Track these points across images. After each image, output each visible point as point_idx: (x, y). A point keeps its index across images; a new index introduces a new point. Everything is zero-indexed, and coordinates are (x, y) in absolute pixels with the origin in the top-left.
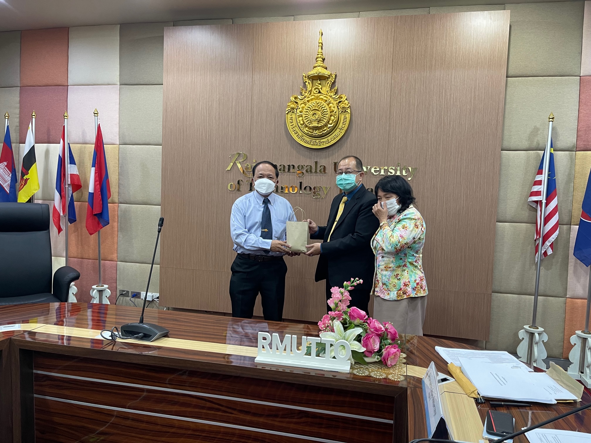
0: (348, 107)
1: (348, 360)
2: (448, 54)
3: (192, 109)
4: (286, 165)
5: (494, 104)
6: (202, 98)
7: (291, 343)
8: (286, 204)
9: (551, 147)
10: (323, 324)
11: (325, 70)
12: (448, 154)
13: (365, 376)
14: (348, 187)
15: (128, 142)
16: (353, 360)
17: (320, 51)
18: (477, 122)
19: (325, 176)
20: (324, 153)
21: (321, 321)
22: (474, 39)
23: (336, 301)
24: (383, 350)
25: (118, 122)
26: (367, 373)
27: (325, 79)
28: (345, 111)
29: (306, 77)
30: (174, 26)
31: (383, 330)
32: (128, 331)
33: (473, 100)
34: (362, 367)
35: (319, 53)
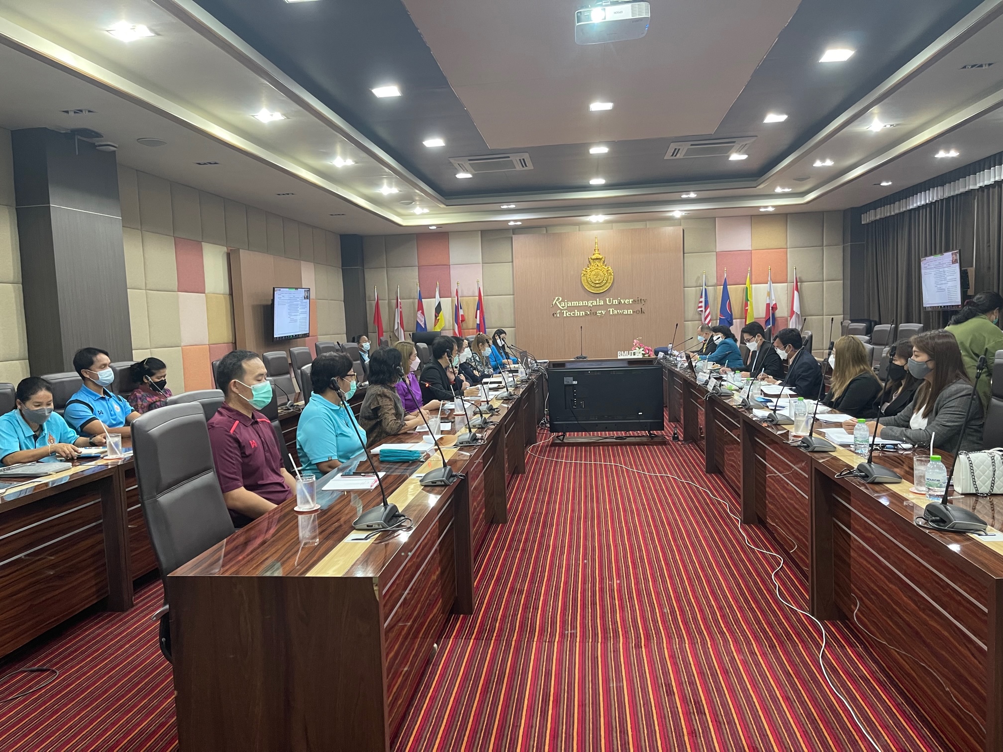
3: (530, 277)
9: (706, 285)
11: (599, 255)
15: (489, 294)
17: (595, 245)
20: (601, 295)
27: (600, 260)
28: (611, 274)
29: (590, 259)
33: (669, 266)
35: (596, 248)
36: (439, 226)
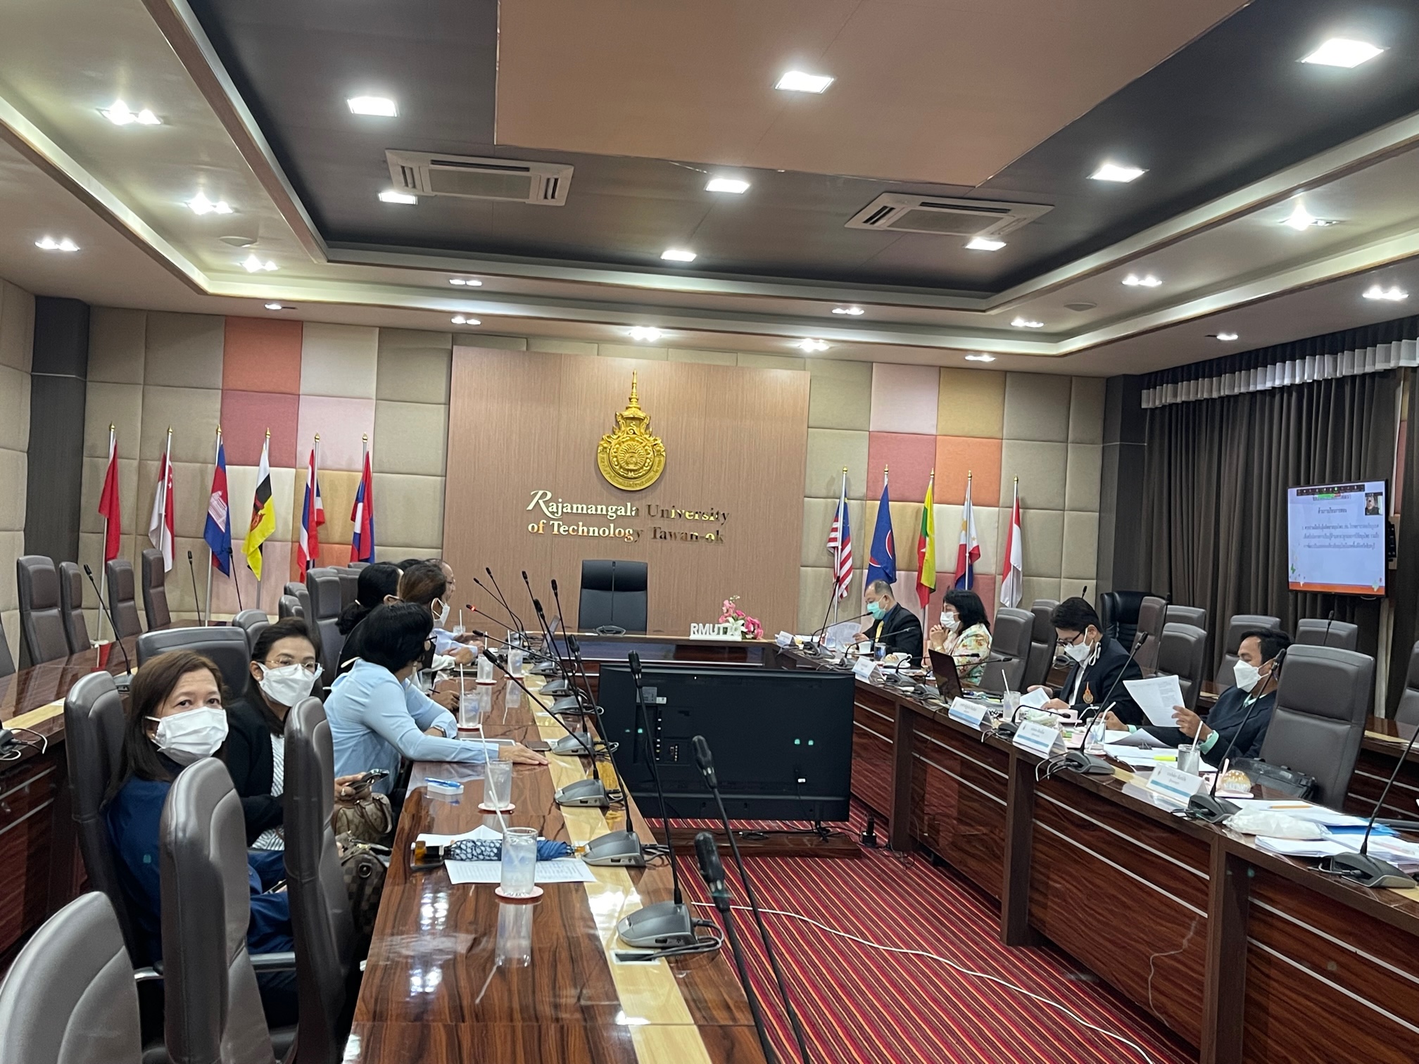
0: (663, 451)
3: (486, 440)
6: (498, 429)
7: (709, 629)
11: (639, 410)
12: (758, 501)
15: (387, 470)
17: (634, 392)
18: (783, 472)
19: (637, 519)
20: (637, 495)
21: (722, 618)
27: (639, 421)
28: (661, 454)
29: (619, 416)
33: (779, 450)
35: (633, 394)
36: (288, 304)
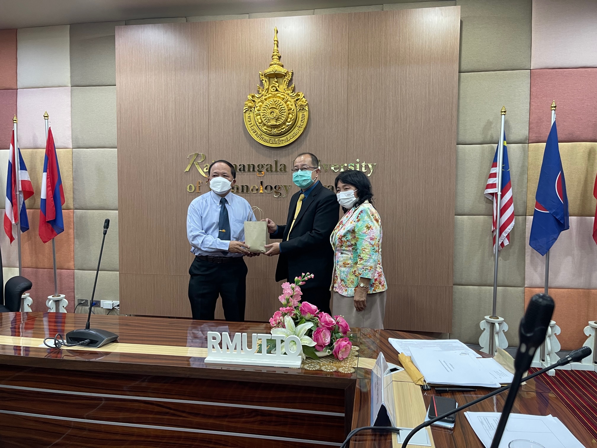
0: (306, 105)
1: (299, 355)
2: (402, 51)
3: (147, 110)
4: (245, 165)
5: (448, 98)
6: (157, 99)
7: (242, 342)
8: (245, 204)
9: (505, 139)
10: (274, 321)
11: (281, 67)
12: (406, 150)
13: (316, 370)
14: (304, 184)
15: (82, 145)
16: (304, 355)
17: (275, 49)
18: (432, 117)
19: (285, 175)
20: (284, 151)
21: (272, 317)
22: (426, 35)
23: (287, 297)
24: (334, 344)
25: (71, 125)
26: (318, 367)
27: (281, 77)
28: (303, 108)
29: (262, 75)
30: (126, 25)
31: (334, 324)
32: (74, 338)
33: (427, 95)
34: (314, 362)
35: (274, 51)
